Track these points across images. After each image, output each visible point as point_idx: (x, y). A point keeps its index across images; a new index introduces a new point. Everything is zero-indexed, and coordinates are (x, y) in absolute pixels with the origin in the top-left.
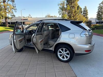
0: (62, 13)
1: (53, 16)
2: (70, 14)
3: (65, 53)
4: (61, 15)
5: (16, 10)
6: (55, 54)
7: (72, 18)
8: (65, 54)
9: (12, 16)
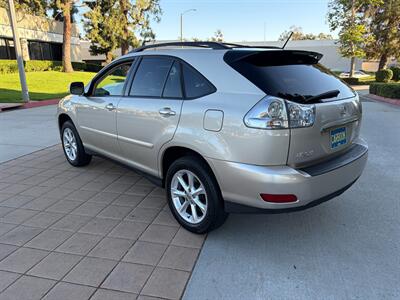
0: (345, 19)
1: (316, 34)
2: (386, 22)
3: (193, 191)
4: (339, 28)
5: (159, 15)
6: (164, 191)
7: (395, 41)
8: (194, 196)
9: (146, 35)
